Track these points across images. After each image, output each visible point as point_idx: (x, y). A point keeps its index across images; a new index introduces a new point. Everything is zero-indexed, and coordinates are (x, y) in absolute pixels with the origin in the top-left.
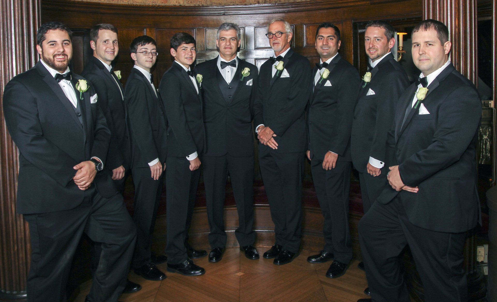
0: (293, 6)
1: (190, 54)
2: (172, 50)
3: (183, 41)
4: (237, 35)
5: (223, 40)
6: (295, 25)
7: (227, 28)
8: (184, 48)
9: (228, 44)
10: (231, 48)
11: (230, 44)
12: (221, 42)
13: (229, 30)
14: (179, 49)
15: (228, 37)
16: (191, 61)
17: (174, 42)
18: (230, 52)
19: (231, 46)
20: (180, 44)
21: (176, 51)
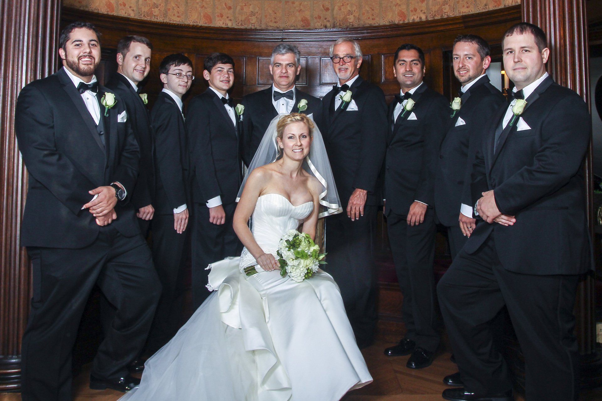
0: (369, 31)
1: (227, 76)
2: (206, 72)
3: (218, 60)
4: (296, 60)
5: (278, 66)
6: (370, 55)
7: (284, 51)
8: (219, 69)
9: (284, 71)
10: (287, 77)
11: (287, 72)
12: (275, 68)
13: (285, 53)
14: (214, 71)
15: (284, 63)
16: (227, 84)
17: (208, 62)
18: (286, 82)
19: (287, 74)
20: (214, 64)
21: (210, 72)
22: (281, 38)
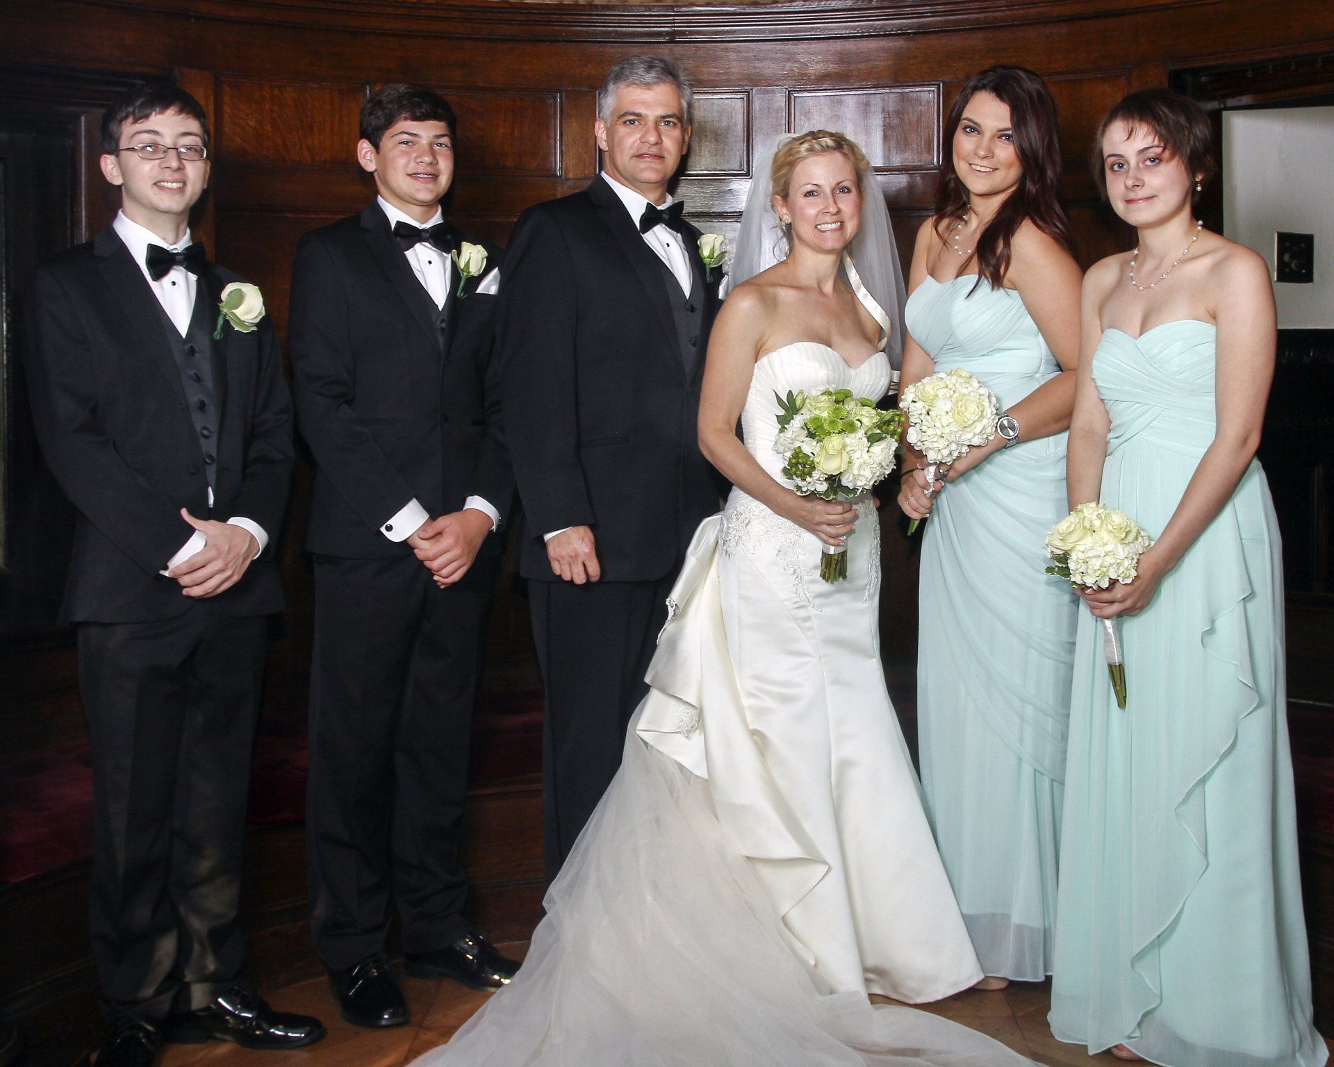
0: (939, 8)
1: (427, 159)
2: (364, 148)
3: (401, 108)
5: (632, 122)
6: (942, 81)
7: (650, 77)
8: (405, 137)
9: (652, 139)
10: (660, 157)
11: (659, 143)
12: (622, 130)
13: (655, 83)
14: (387, 142)
15: (652, 113)
16: (430, 186)
17: (371, 114)
18: (657, 171)
19: (660, 149)
20: (389, 122)
21: (376, 145)
22: (668, 33)
